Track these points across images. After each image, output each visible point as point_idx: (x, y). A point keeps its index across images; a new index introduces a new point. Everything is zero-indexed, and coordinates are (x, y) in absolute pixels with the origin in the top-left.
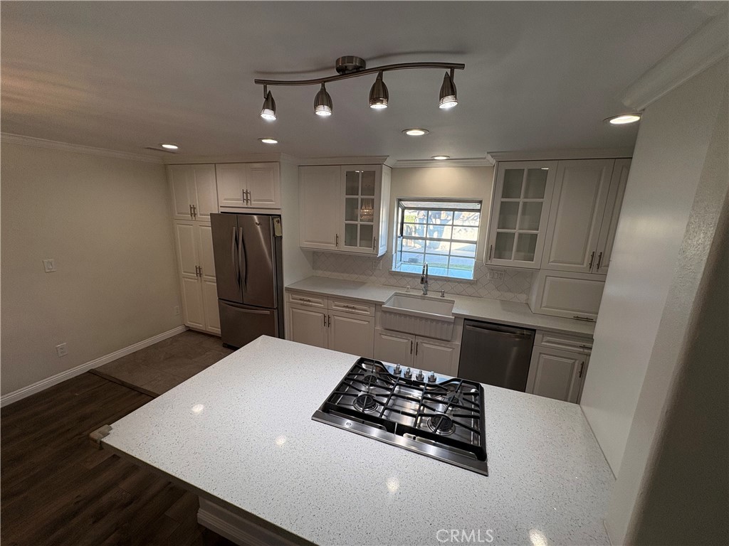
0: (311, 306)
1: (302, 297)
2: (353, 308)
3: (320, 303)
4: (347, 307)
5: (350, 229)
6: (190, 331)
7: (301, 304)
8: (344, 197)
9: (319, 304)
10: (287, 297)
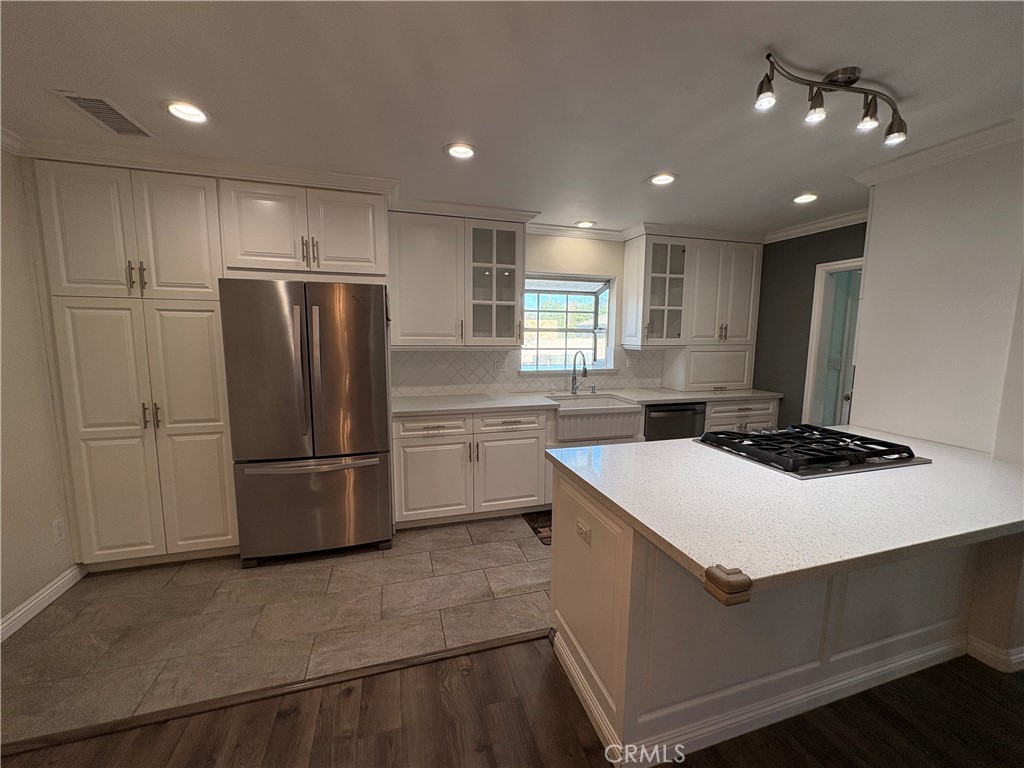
0: (442, 436)
1: (426, 424)
2: (515, 423)
3: (460, 427)
4: (504, 423)
5: (481, 313)
6: (92, 575)
7: (425, 437)
8: (470, 264)
9: (456, 429)
10: (396, 430)
